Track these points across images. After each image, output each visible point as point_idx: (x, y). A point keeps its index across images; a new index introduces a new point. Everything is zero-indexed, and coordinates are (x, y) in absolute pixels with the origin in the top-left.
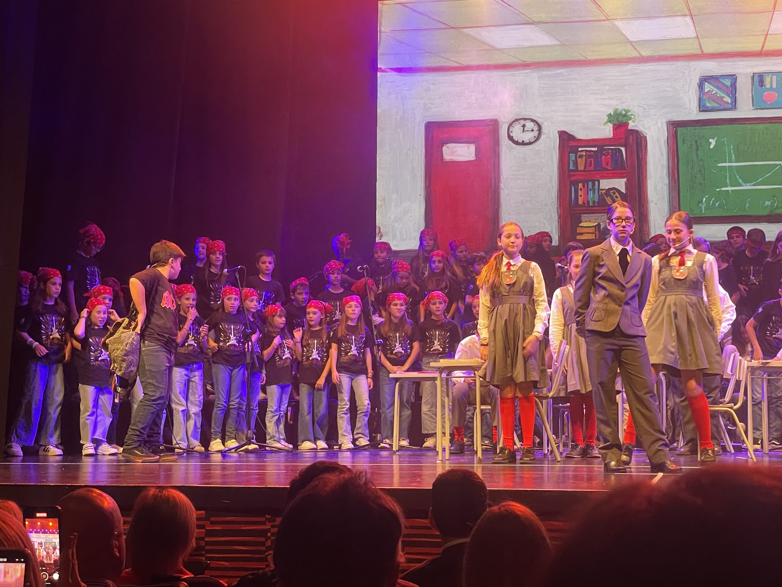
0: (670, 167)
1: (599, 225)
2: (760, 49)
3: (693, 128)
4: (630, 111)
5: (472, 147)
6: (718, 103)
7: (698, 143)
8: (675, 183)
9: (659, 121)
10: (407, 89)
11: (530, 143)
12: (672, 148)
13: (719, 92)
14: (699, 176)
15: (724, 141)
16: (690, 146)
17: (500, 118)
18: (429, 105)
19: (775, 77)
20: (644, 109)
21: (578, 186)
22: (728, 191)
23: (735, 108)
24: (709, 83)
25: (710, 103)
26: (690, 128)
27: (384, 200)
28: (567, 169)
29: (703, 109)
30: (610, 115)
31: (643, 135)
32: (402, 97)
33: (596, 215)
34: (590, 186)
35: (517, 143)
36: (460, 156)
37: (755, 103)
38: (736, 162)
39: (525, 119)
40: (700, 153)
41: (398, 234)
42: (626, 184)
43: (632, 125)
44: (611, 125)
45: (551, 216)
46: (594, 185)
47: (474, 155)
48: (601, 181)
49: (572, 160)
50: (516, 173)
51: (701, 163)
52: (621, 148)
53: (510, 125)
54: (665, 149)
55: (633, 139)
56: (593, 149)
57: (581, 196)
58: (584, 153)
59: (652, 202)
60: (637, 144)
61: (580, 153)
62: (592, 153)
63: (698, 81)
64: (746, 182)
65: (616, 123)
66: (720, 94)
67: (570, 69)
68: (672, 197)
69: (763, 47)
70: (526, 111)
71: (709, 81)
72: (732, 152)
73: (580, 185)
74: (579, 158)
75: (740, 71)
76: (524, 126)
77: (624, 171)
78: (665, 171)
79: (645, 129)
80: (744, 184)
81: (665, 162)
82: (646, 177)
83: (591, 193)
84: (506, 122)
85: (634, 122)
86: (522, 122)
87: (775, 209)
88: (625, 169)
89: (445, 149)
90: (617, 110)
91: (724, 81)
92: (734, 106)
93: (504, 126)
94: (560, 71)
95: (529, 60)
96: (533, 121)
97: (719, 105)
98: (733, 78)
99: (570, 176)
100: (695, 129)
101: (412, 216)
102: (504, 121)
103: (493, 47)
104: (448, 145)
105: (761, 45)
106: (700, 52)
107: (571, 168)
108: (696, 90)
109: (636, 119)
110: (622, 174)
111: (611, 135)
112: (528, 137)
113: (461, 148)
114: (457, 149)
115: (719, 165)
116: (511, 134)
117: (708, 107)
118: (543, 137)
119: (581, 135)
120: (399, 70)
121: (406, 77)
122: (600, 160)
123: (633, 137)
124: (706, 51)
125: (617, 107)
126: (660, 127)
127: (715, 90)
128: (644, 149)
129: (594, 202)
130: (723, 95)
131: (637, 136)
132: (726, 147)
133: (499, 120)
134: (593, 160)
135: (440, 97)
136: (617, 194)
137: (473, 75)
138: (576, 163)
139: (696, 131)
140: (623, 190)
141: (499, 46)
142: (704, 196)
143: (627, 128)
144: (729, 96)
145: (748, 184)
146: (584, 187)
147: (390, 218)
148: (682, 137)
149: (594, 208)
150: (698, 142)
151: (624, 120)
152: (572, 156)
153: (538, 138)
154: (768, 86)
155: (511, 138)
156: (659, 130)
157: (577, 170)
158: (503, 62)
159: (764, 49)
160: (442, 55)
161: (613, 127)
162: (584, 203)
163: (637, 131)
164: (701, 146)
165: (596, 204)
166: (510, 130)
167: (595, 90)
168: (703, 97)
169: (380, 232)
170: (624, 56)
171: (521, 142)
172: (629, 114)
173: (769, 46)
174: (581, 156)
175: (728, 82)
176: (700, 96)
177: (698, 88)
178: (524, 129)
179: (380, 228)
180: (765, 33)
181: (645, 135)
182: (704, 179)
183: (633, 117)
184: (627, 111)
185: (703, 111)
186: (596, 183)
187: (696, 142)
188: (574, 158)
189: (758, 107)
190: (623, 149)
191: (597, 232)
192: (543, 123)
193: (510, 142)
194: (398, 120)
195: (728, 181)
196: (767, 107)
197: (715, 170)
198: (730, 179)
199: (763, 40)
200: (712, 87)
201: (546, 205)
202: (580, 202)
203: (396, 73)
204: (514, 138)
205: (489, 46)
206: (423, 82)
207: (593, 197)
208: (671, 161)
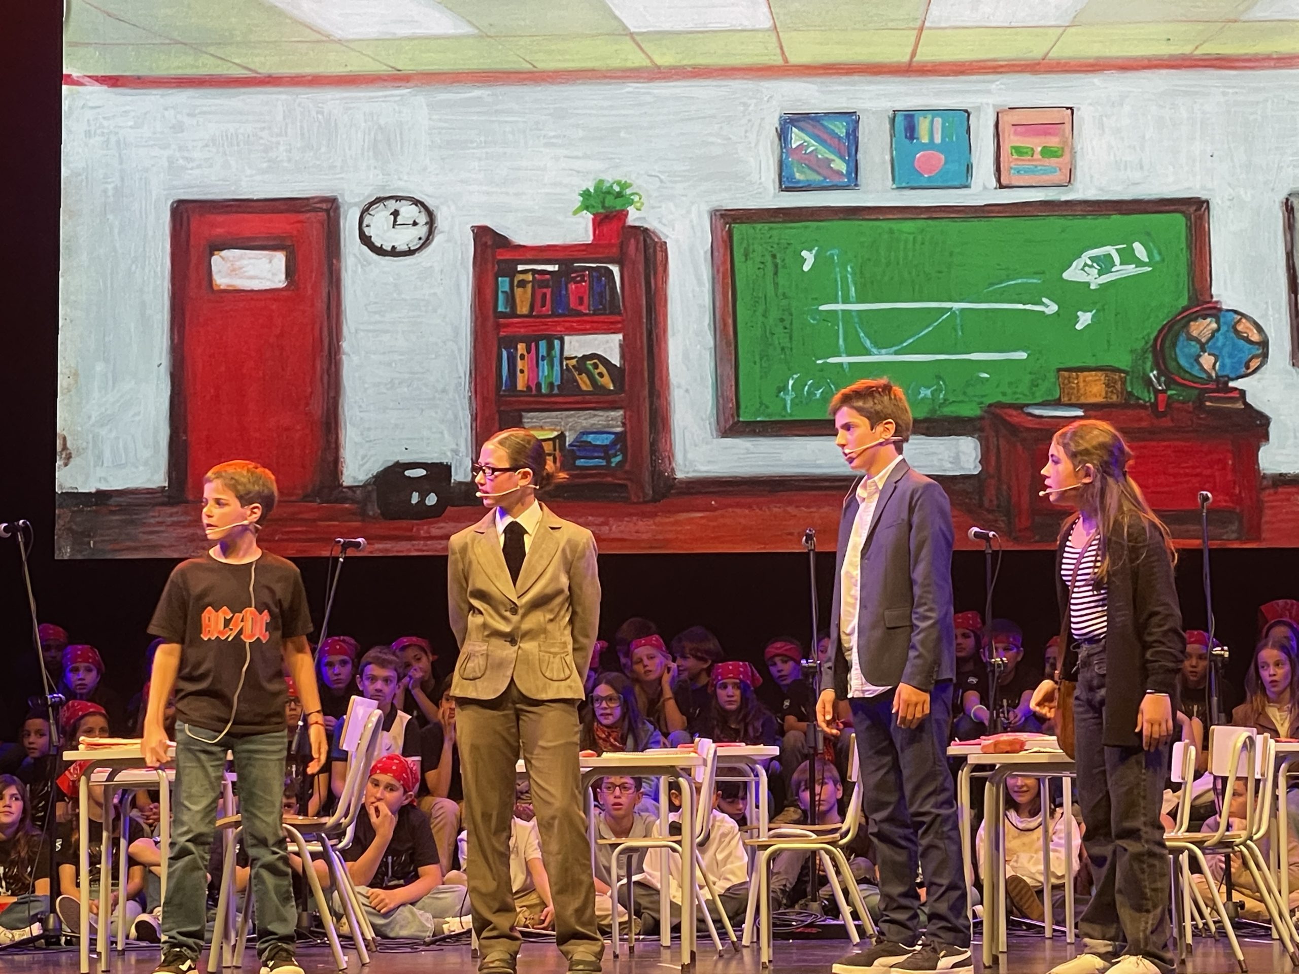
0: (717, 311)
1: (562, 436)
2: (906, 59)
3: (767, 226)
4: (630, 185)
5: (280, 259)
6: (819, 173)
7: (778, 261)
8: (728, 344)
9: (694, 209)
10: (131, 123)
11: (410, 252)
12: (721, 270)
13: (820, 147)
14: (779, 329)
15: (832, 255)
16: (762, 266)
17: (342, 195)
18: (181, 161)
19: (938, 121)
20: (661, 181)
21: (516, 349)
22: (841, 364)
23: (856, 185)
24: (801, 129)
25: (802, 172)
26: (759, 226)
27: (76, 374)
28: (491, 313)
29: (787, 184)
30: (586, 194)
31: (660, 239)
32: (118, 142)
33: (554, 414)
34: (543, 351)
35: (380, 251)
36: (251, 278)
37: (897, 174)
38: (860, 301)
39: (398, 199)
40: (781, 280)
41: (107, 454)
42: (621, 346)
43: (634, 218)
44: (591, 216)
45: (456, 417)
46: (550, 347)
47: (283, 276)
48: (567, 338)
49: (503, 292)
50: (377, 317)
51: (784, 302)
52: (611, 267)
53: (365, 211)
54: (706, 272)
55: (637, 249)
56: (550, 268)
57: (522, 371)
58: (530, 277)
59: (679, 387)
60: (647, 259)
61: (521, 277)
62: (548, 276)
63: (777, 125)
64: (880, 345)
65: (601, 211)
66: (824, 153)
67: (500, 90)
68: (722, 376)
69: (914, 54)
70: (400, 179)
71: (802, 124)
72: (850, 280)
73: (521, 348)
74: (518, 286)
75: (868, 105)
76: (396, 214)
77: (619, 318)
78: (707, 319)
79: (665, 225)
80: (874, 350)
81: (707, 300)
82: (665, 331)
83: (544, 366)
84: (355, 204)
85: (638, 209)
86: (392, 205)
87: (941, 405)
88: (620, 314)
89: (216, 260)
90: (601, 181)
91: (832, 127)
92: (852, 180)
93: (351, 212)
94: (476, 93)
95: (405, 65)
96: (416, 202)
97: (819, 178)
98: (852, 118)
99: (498, 326)
100: (771, 229)
101: (138, 414)
102: (352, 201)
103: (328, 36)
104: (225, 253)
105: (909, 50)
106: (779, 61)
107: (501, 308)
108: (772, 143)
109: (642, 204)
110: (612, 323)
111: (589, 238)
112: (404, 238)
113: (252, 261)
114: (245, 262)
115: (821, 308)
116: (367, 231)
117: (799, 182)
118: (438, 239)
119: (522, 237)
120: (113, 81)
121: (130, 98)
122: (564, 292)
123: (638, 243)
124: (793, 59)
125: (603, 177)
126: (695, 222)
127: (813, 145)
128: (660, 269)
129: (551, 385)
130: (832, 157)
131: (645, 241)
132: (838, 269)
133: (340, 200)
134: (548, 292)
135: (207, 146)
136: (602, 369)
137: (284, 97)
138: (511, 299)
139: (774, 232)
140: (616, 360)
141: (339, 34)
142: (791, 376)
143: (625, 222)
144: (842, 158)
145: (883, 351)
146: (529, 352)
147: (90, 417)
148: (744, 245)
149: (553, 399)
150: (778, 256)
151: (618, 205)
152: (504, 283)
153: (426, 242)
154: (925, 140)
155: (365, 240)
156: (693, 228)
157: (513, 314)
158: (349, 69)
159: (915, 59)
160: (212, 50)
161: (594, 220)
162: (529, 388)
163: (646, 231)
164: (784, 267)
165: (556, 391)
166: (364, 225)
167: (554, 137)
168: (787, 158)
169: (65, 447)
170: (616, 63)
171: (389, 249)
172: (628, 192)
173: (926, 55)
174: (522, 284)
175: (840, 129)
176: (781, 156)
177: (777, 140)
178: (395, 221)
179: (65, 439)
180: (918, 24)
181: (663, 240)
182: (791, 338)
183: (636, 198)
184: (624, 186)
185: (788, 189)
186: (557, 343)
187: (774, 256)
188: (507, 288)
189: (904, 185)
190: (615, 269)
191: (557, 453)
192: (437, 207)
193: (365, 248)
194: (110, 193)
195: (841, 342)
196: (924, 184)
197: (814, 319)
198: (845, 340)
199: (913, 39)
200: (807, 138)
201: (444, 391)
202: (521, 385)
203: (105, 88)
204: (373, 239)
205: (319, 33)
206: (166, 109)
207: (549, 374)
208: (719, 297)
